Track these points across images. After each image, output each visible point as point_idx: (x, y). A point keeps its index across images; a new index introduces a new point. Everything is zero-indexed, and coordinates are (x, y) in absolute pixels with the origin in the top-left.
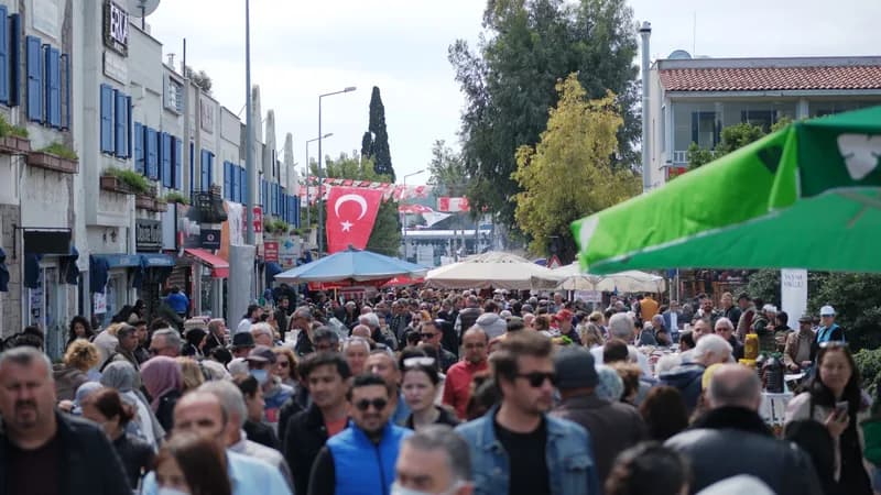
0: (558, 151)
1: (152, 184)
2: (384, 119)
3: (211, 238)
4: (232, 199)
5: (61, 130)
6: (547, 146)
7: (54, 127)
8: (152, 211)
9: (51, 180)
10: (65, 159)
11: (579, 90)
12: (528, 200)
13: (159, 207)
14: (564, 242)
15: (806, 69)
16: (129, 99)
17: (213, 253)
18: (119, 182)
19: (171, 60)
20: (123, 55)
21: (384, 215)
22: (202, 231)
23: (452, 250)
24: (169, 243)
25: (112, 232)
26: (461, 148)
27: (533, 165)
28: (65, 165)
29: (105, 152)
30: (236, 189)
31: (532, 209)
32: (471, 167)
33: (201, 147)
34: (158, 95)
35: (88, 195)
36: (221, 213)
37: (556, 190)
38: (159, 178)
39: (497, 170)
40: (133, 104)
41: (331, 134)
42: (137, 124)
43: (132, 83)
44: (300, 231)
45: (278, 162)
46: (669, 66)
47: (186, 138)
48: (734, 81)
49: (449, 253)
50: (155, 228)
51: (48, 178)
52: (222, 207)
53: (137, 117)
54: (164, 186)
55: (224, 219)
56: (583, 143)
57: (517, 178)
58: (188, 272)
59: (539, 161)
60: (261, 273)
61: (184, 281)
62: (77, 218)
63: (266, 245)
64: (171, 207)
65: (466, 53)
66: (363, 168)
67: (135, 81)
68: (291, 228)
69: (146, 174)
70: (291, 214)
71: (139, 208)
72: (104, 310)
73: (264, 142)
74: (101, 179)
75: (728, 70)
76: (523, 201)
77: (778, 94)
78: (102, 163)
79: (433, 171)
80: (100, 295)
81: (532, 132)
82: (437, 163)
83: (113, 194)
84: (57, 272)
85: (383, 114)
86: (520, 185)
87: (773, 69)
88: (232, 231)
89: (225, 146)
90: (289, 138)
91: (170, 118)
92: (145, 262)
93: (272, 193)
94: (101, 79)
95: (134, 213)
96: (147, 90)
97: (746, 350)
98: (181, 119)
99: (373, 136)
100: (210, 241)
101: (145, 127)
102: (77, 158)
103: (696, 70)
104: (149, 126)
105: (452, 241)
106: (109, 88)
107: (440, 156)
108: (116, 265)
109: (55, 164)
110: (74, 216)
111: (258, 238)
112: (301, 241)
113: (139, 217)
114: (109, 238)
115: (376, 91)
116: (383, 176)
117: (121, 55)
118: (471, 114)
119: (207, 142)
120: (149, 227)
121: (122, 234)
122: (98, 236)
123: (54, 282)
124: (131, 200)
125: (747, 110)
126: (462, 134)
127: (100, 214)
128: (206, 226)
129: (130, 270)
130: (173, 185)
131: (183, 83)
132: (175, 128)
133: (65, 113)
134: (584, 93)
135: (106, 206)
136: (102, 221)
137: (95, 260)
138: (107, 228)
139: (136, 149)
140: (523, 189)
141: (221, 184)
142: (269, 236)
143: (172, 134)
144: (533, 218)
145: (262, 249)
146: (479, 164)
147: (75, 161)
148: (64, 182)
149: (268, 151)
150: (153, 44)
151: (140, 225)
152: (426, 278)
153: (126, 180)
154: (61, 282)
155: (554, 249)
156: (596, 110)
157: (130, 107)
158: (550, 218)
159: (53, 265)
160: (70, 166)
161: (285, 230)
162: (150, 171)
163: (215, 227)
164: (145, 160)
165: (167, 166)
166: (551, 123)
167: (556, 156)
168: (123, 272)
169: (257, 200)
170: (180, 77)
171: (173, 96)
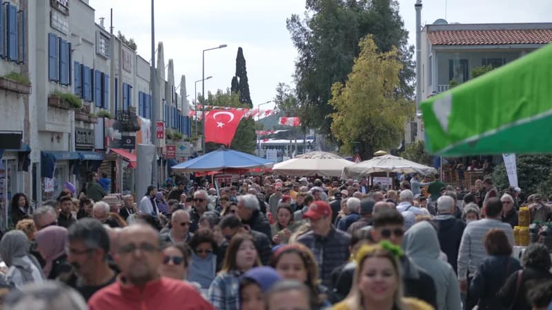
0: (360, 86)
1: (87, 104)
2: (245, 68)
3: (129, 141)
4: (144, 117)
5: (18, 64)
6: (352, 82)
7: (13, 61)
8: (87, 122)
9: (11, 99)
10: (21, 84)
11: (374, 46)
12: (340, 118)
13: (92, 119)
14: (363, 146)
15: (525, 30)
16: (70, 44)
17: (130, 152)
18: (61, 101)
19: (102, 22)
20: (65, 14)
21: (245, 130)
22: (122, 137)
23: (289, 153)
24: (99, 145)
25: (58, 136)
26: (295, 85)
27: (343, 95)
28: (20, 88)
29: (51, 80)
30: (147, 110)
31: (342, 124)
32: (302, 98)
33: (123, 81)
34: (92, 44)
35: (39, 110)
36: (135, 125)
37: (358, 112)
38: (92, 100)
39: (319, 99)
40: (72, 49)
41: (211, 77)
42: (76, 63)
43: (72, 35)
44: (190, 139)
45: (176, 94)
46: (434, 29)
47: (112, 75)
48: (478, 39)
49: (287, 155)
50: (89, 134)
51: (9, 96)
52: (136, 121)
53: (77, 57)
54: (96, 106)
55: (137, 129)
56: (376, 81)
57: (332, 104)
58: (113, 164)
59: (347, 92)
60: (164, 165)
61: (110, 170)
62: (31, 125)
63: (168, 148)
64: (100, 120)
65: (298, 23)
66: (233, 100)
67: (75, 33)
68: (185, 137)
69: (83, 97)
70: (185, 128)
71: (78, 120)
72: (52, 189)
73: (166, 80)
74: (49, 99)
75: (473, 31)
76: (337, 118)
77: (507, 47)
78: (49, 88)
79: (276, 102)
80: (48, 179)
81: (342, 74)
82: (280, 98)
83: (57, 109)
84: (16, 163)
85: (245, 65)
86: (334, 108)
87: (503, 31)
88: (143, 137)
89: (139, 81)
90: (183, 78)
91: (101, 61)
92: (82, 157)
93: (171, 114)
94: (48, 30)
95: (74, 123)
96: (83, 40)
97: (520, 219)
98: (109, 62)
99: (239, 79)
100: (128, 143)
101: (82, 65)
102: (30, 83)
103: (452, 31)
104: (85, 65)
105: (289, 146)
106: (55, 36)
107: (281, 93)
108: (60, 158)
109: (13, 86)
110: (29, 124)
111: (162, 143)
112: (192, 145)
113: (78, 126)
114: (55, 140)
115: (240, 50)
116: (245, 105)
117: (64, 14)
118: (302, 62)
119: (127, 78)
120: (85, 133)
121: (65, 137)
122: (47, 139)
123: (15, 170)
124: (72, 114)
125: (486, 58)
126: (296, 76)
127: (49, 123)
128: (125, 134)
129: (71, 162)
130: (102, 106)
131: (109, 37)
132: (104, 67)
133: (21, 52)
134: (377, 48)
135: (53, 118)
136: (49, 128)
137: (45, 155)
138: (53, 133)
139: (75, 80)
140: (336, 111)
141: (137, 106)
142: (170, 142)
143: (102, 71)
144: (343, 130)
145: (165, 150)
146: (307, 96)
147: (29, 85)
148: (21, 99)
149: (169, 86)
150: (89, 10)
151: (78, 132)
152: (273, 168)
153: (66, 100)
154: (19, 170)
155: (357, 150)
156: (385, 59)
157: (70, 51)
158: (354, 130)
159: (13, 157)
160: (25, 89)
161: (180, 138)
162: (86, 95)
163: (131, 134)
164: (82, 88)
165: (98, 93)
166: (355, 68)
167: (358, 89)
168: (66, 163)
169: (161, 117)
170: (107, 33)
171: (103, 46)
